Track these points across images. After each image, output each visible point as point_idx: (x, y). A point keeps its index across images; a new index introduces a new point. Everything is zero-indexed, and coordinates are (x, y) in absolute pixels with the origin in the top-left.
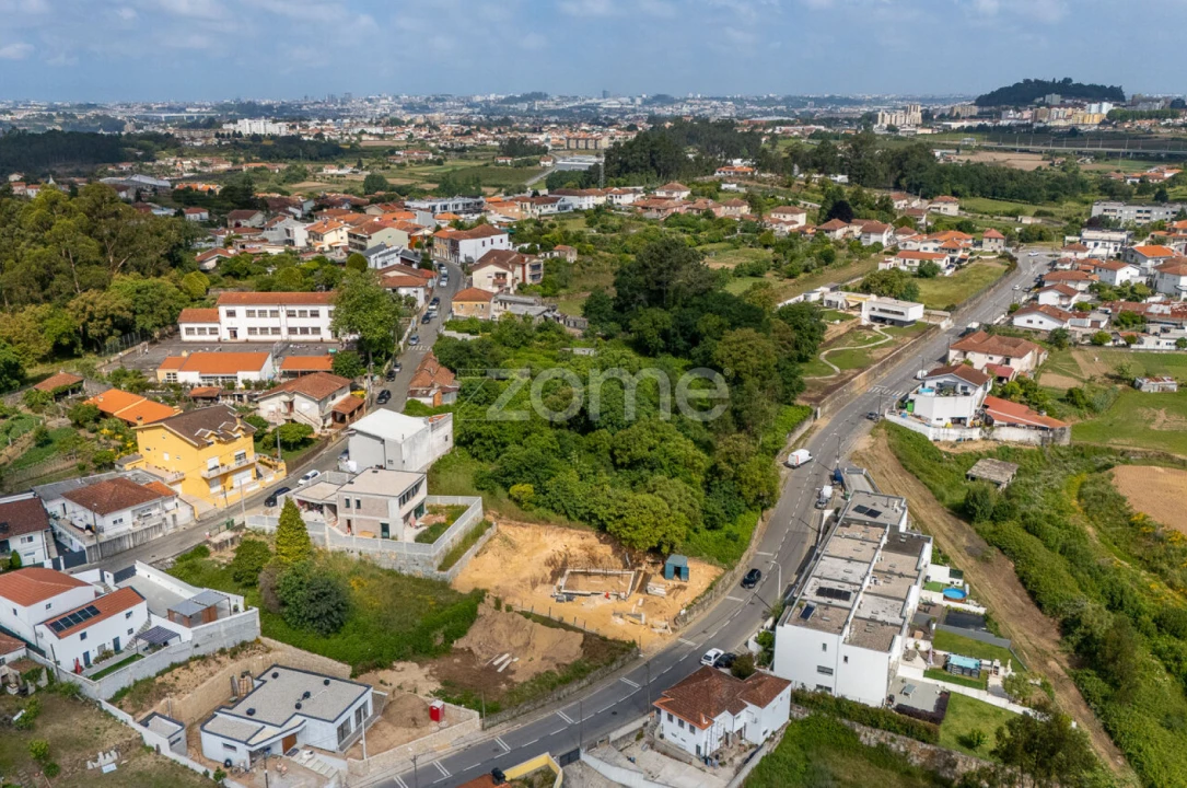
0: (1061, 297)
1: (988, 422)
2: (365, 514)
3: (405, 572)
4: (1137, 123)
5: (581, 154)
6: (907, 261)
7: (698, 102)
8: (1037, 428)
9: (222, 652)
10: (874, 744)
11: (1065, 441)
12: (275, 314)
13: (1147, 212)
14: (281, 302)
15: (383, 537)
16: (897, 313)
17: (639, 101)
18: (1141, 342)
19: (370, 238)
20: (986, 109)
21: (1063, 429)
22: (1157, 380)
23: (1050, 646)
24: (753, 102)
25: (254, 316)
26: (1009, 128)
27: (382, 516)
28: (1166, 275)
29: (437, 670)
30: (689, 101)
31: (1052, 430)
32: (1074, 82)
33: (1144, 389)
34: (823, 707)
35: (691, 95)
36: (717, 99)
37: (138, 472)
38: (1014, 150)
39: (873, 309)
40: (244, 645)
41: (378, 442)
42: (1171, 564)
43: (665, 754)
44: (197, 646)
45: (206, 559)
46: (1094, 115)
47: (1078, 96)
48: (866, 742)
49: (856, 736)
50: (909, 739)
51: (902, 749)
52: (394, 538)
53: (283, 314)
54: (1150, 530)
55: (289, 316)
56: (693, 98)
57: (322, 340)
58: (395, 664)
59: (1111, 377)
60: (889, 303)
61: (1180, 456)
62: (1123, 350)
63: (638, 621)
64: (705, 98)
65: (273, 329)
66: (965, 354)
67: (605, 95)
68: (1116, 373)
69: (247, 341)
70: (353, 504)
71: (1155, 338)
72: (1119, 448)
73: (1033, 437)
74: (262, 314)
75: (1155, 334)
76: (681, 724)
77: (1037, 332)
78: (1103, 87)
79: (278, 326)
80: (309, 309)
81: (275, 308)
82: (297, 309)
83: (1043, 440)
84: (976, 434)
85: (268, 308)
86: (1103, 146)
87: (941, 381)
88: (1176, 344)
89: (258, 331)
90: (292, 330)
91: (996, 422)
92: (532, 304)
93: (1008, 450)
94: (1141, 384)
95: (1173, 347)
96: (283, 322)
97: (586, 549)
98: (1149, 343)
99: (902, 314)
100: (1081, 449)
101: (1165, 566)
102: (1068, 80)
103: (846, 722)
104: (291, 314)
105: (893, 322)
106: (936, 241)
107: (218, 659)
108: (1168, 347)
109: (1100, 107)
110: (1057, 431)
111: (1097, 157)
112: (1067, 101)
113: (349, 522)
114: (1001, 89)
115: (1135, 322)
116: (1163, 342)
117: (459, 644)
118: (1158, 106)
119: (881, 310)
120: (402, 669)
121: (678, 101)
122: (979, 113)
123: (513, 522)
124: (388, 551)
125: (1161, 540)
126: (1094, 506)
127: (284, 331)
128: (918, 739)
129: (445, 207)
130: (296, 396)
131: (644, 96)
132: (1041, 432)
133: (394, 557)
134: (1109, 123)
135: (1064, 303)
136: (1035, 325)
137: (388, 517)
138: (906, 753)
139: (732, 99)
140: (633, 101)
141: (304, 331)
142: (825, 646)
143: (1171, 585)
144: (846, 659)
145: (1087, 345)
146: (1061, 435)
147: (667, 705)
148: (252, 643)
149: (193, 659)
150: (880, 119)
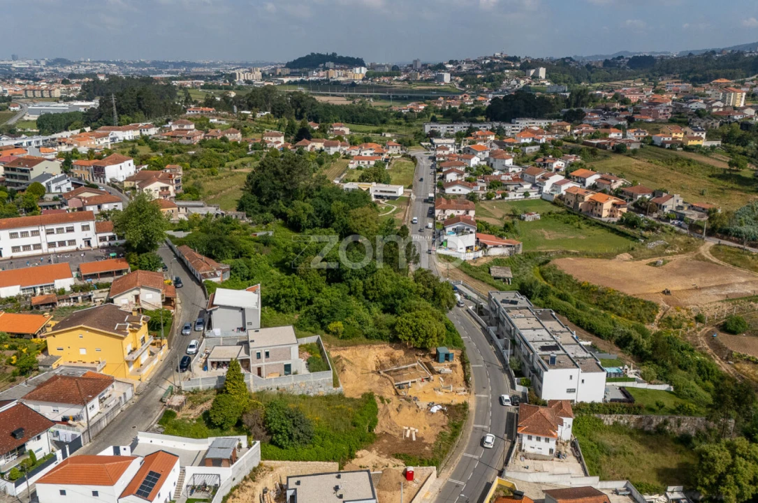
0: (458, 176)
1: (484, 246)
2: (272, 361)
3: (312, 394)
4: (382, 79)
5: (45, 101)
6: (361, 162)
7: (90, 64)
8: (508, 246)
9: (245, 479)
10: (611, 423)
11: (520, 252)
12: (35, 233)
13: (452, 127)
14: (42, 223)
15: (286, 374)
16: (391, 192)
17: (43, 63)
18: (508, 196)
19: (32, 169)
20: (294, 70)
21: (519, 245)
22: (531, 214)
23: (620, 355)
24: (130, 65)
25: (17, 237)
26: (317, 82)
27: (286, 360)
28: (497, 160)
29: (380, 450)
30: (83, 63)
31: (514, 246)
32: (338, 55)
33: (527, 220)
34: (583, 411)
35: (83, 60)
36: (104, 62)
37: (62, 368)
38: (328, 95)
39: (376, 191)
40: (255, 470)
41: (237, 311)
42: (614, 304)
43: (535, 459)
44: (234, 479)
45: (175, 419)
46: (359, 73)
47: (342, 63)
48: (607, 424)
49: (601, 421)
50: (630, 416)
51: (626, 422)
52: (295, 373)
53: (43, 233)
54: (596, 289)
55: (48, 233)
56: (85, 62)
57: (77, 250)
58: (356, 454)
59: (510, 215)
60: (383, 187)
61: (573, 251)
62: (502, 201)
63: (449, 391)
64: (94, 62)
65: (34, 245)
66: (444, 211)
67: (14, 58)
68: (512, 213)
69: (12, 258)
70: (263, 355)
71: (514, 193)
72: (544, 251)
73: (505, 251)
74: (24, 234)
75: (513, 191)
76: (539, 439)
77: (459, 195)
78: (353, 58)
79: (39, 242)
80: (65, 226)
81: (35, 229)
82: (55, 227)
83: (511, 252)
84: (480, 254)
85: (29, 230)
86: (375, 92)
87: (455, 227)
88: (524, 195)
89: (21, 248)
90: (51, 245)
91: (489, 246)
92: (202, 206)
93: (498, 260)
94: (524, 218)
95: (523, 197)
96: (43, 239)
97: (388, 356)
98: (511, 196)
99: (395, 192)
100: (528, 254)
101: (613, 306)
102: (334, 54)
103: (596, 415)
104: (49, 232)
105: (388, 198)
106: (371, 149)
107: (247, 484)
108: (521, 197)
109: (360, 70)
110: (517, 246)
111: (375, 98)
112: (337, 66)
113: (259, 369)
114: (300, 58)
115: (499, 186)
116: (518, 195)
117: (377, 430)
118: (387, 70)
119: (381, 191)
120: (362, 457)
121: (74, 63)
122: (291, 73)
123: (339, 348)
124: (299, 382)
125: (603, 293)
126: (557, 283)
127: (45, 246)
128: (633, 414)
129: (30, 143)
130: (142, 290)
131: (46, 59)
132: (509, 248)
133: (303, 385)
134: (367, 79)
135: (460, 179)
136: (457, 192)
137: (290, 359)
138: (628, 423)
139: (114, 62)
140: (38, 63)
141: (62, 244)
142: (571, 377)
143: (619, 315)
144: (583, 381)
145: (485, 200)
146: (518, 248)
147: (526, 431)
148: (258, 467)
149: (233, 490)
150: (238, 76)
